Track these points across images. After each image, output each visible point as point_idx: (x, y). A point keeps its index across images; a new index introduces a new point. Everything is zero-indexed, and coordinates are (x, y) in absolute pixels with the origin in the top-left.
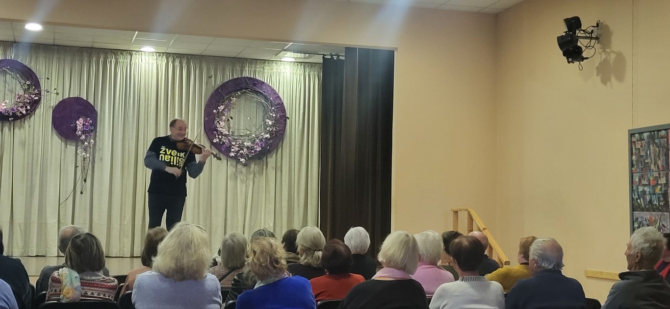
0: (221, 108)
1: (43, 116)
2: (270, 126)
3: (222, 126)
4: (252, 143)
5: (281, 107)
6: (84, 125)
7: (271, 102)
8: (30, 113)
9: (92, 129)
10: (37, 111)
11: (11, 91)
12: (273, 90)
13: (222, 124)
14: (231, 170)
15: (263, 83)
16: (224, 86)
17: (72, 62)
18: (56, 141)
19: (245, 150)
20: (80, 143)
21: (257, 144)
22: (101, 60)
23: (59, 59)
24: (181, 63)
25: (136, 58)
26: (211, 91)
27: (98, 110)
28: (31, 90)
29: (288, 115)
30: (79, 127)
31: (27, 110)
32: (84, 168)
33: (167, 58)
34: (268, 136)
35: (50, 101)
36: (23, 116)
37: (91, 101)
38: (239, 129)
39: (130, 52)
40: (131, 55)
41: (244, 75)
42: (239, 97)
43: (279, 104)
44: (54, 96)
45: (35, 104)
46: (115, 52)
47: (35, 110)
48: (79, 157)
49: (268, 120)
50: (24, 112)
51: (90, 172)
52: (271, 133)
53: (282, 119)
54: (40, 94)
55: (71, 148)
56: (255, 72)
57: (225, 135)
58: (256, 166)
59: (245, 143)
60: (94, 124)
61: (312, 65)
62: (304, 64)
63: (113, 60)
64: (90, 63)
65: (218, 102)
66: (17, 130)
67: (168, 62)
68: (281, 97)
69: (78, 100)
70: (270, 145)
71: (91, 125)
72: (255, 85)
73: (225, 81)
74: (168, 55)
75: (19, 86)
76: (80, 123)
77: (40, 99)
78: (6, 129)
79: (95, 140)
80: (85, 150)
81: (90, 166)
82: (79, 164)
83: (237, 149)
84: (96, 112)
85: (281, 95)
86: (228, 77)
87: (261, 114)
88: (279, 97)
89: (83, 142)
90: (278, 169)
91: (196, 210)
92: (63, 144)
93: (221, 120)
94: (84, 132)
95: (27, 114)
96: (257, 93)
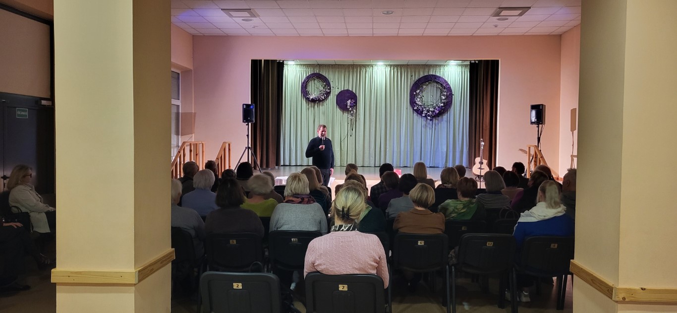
0: (418, 91)
1: (332, 99)
2: (444, 100)
3: (418, 101)
4: (434, 109)
5: (449, 89)
6: (351, 103)
7: (444, 87)
8: (326, 98)
9: (355, 105)
10: (330, 97)
11: (318, 88)
12: (445, 81)
13: (419, 99)
14: (424, 123)
15: (440, 77)
16: (419, 80)
17: (345, 71)
18: (338, 111)
19: (430, 112)
20: (349, 112)
21: (436, 109)
22: (359, 70)
23: (339, 71)
24: (397, 69)
25: (375, 68)
26: (413, 83)
27: (358, 95)
28: (326, 87)
29: (453, 94)
30: (348, 104)
31: (324, 97)
32: (351, 124)
33: (390, 68)
34: (442, 105)
35: (335, 92)
36: (323, 100)
37: (354, 91)
38: (427, 102)
39: (372, 66)
40: (373, 67)
41: (431, 73)
42: (427, 85)
43: (448, 88)
44: (337, 89)
45: (328, 94)
46: (365, 66)
47: (328, 97)
48: (349, 119)
49: (442, 97)
50: (323, 98)
51: (354, 126)
52: (444, 103)
53: (450, 96)
54: (330, 89)
55: (346, 114)
56: (435, 71)
57: (420, 105)
58: (436, 121)
59: (430, 109)
60: (356, 103)
61: (466, 66)
62: (462, 66)
63: (364, 70)
64: (353, 72)
65: (417, 88)
66: (321, 107)
67: (391, 69)
68: (450, 84)
69: (348, 90)
70: (444, 110)
71: (354, 103)
72: (435, 78)
73: (420, 77)
74: (391, 66)
75: (320, 86)
76: (349, 102)
77: (330, 91)
78: (316, 106)
79: (356, 110)
80: (352, 115)
81: (355, 123)
82: (349, 122)
83: (426, 112)
84: (356, 96)
85: (449, 83)
86: (422, 75)
87: (439, 93)
88: (448, 84)
89: (350, 111)
90: (448, 122)
91: (406, 143)
92: (342, 112)
93: (418, 98)
94: (350, 107)
95: (325, 99)
96: (437, 83)
